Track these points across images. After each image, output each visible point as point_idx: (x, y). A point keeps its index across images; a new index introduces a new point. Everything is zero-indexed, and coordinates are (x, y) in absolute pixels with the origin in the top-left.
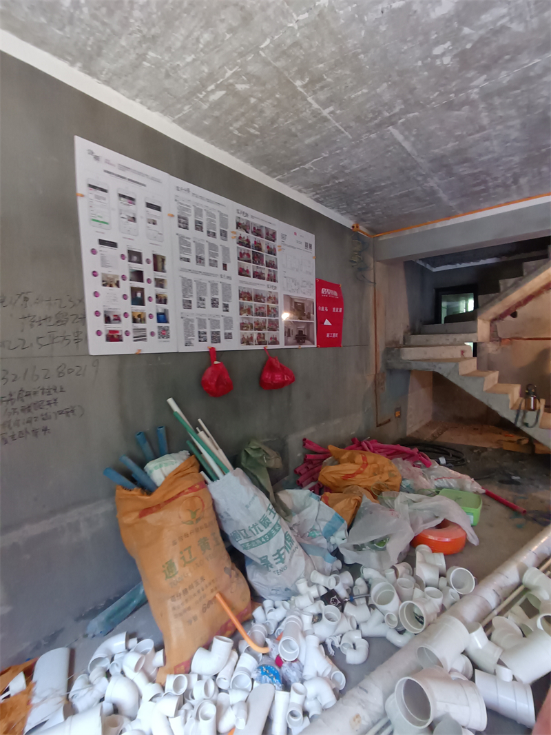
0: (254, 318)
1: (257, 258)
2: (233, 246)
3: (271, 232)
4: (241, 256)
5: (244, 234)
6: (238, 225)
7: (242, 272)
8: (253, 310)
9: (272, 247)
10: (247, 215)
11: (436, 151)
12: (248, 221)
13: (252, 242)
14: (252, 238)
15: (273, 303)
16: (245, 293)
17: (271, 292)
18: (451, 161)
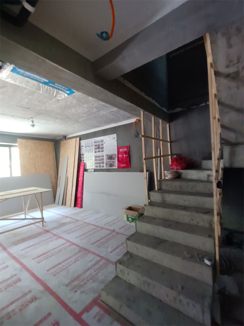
0: (98, 161)
1: (99, 148)
2: (94, 147)
3: (102, 140)
4: (95, 149)
5: (96, 144)
6: (95, 142)
7: (95, 152)
8: (98, 160)
16: (96, 156)
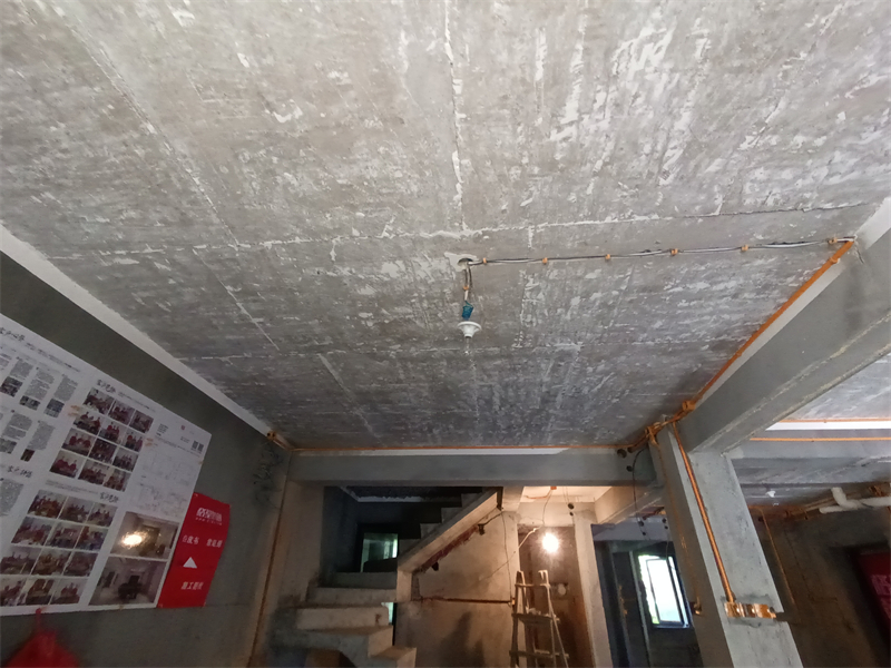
1: (102, 450)
2: (63, 426)
3: (142, 419)
4: (72, 443)
5: (94, 413)
9: (137, 439)
10: (113, 390)
11: (361, 386)
12: (111, 399)
13: (104, 426)
14: (106, 421)
15: (101, 524)
16: (49, 502)
17: (103, 506)
18: (374, 398)
